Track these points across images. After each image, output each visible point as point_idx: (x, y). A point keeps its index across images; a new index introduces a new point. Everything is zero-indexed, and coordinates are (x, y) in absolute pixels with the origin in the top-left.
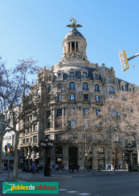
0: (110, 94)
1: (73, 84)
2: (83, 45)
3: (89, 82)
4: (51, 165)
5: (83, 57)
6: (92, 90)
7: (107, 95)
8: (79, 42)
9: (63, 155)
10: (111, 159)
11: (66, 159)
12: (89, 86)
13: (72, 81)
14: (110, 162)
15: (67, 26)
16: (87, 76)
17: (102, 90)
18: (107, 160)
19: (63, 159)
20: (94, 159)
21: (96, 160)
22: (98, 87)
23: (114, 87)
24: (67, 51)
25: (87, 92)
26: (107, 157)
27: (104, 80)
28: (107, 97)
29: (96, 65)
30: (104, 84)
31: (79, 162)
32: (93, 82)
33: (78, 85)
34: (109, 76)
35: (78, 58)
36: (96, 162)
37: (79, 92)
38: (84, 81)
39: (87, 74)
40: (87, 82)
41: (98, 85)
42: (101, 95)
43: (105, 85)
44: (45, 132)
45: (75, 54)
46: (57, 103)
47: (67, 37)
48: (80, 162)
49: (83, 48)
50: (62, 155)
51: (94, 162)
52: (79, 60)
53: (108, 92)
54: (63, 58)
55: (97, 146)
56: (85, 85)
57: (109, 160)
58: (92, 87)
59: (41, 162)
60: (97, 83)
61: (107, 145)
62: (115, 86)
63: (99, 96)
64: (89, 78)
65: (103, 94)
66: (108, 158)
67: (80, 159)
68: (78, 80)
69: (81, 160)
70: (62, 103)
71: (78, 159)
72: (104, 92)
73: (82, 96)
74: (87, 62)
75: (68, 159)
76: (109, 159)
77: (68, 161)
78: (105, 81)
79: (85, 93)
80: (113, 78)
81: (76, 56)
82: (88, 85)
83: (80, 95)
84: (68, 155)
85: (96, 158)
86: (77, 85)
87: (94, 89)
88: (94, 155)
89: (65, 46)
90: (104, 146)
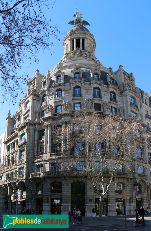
0: (132, 106)
1: (79, 89)
2: (91, 43)
3: (102, 86)
4: (43, 209)
5: (92, 57)
6: (106, 98)
7: (127, 107)
8: (87, 39)
9: (63, 194)
10: (134, 200)
11: (67, 200)
12: (102, 93)
13: (77, 85)
14: (133, 205)
15: (69, 23)
16: (100, 78)
17: (120, 101)
18: (129, 202)
19: (62, 200)
20: (110, 200)
21: (114, 202)
22: (114, 96)
23: (136, 98)
24: (70, 50)
25: (98, 100)
26: (128, 198)
27: (123, 87)
28: (128, 109)
29: (109, 70)
30: (122, 92)
31: (87, 205)
32: (108, 87)
33: (86, 91)
34: (129, 83)
35: (86, 57)
36: (113, 204)
37: (88, 100)
38: (95, 85)
39: (100, 76)
40: (99, 87)
41: (114, 94)
42: (118, 107)
43: (124, 93)
44: (36, 160)
45: (81, 52)
46: (55, 117)
47: (70, 32)
48: (89, 205)
49: (91, 47)
50: (61, 195)
51: (110, 204)
52: (87, 59)
53: (129, 103)
54: (63, 59)
55: (115, 181)
56: (97, 90)
57: (132, 202)
58: (106, 94)
59: (29, 205)
60: (113, 90)
61: (129, 180)
62: (136, 96)
63: (115, 108)
64: (102, 81)
65: (121, 106)
66: (130, 199)
67: (89, 200)
68: (87, 84)
69: (90, 202)
70: (62, 115)
71: (86, 201)
72: (123, 103)
73: (92, 105)
74: (98, 63)
75: (70, 200)
76: (132, 200)
77: (70, 204)
78: (125, 88)
79: (97, 102)
80: (133, 86)
81: (82, 55)
82: (101, 91)
83: (89, 104)
84: (70, 195)
85: (114, 198)
86: (84, 90)
87: (109, 97)
88: (110, 195)
89: (67, 45)
90: (125, 181)
